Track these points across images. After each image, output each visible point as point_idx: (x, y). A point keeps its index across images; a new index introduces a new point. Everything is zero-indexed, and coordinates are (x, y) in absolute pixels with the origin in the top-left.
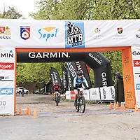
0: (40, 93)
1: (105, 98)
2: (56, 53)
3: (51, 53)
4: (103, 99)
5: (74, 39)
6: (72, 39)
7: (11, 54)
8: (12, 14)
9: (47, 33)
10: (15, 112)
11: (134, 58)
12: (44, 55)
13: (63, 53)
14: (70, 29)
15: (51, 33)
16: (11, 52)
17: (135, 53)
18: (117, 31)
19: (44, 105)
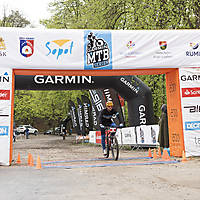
0: (54, 134)
1: (143, 141)
2: (74, 77)
3: (67, 77)
4: (140, 142)
5: (97, 57)
6: (94, 56)
7: (6, 77)
8: (16, 20)
9: (58, 48)
10: (11, 161)
11: (183, 85)
12: (56, 80)
13: (84, 77)
14: (92, 42)
15: (64, 48)
16: (6, 74)
17: (184, 78)
18: (159, 47)
19: (56, 151)
